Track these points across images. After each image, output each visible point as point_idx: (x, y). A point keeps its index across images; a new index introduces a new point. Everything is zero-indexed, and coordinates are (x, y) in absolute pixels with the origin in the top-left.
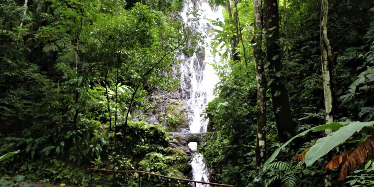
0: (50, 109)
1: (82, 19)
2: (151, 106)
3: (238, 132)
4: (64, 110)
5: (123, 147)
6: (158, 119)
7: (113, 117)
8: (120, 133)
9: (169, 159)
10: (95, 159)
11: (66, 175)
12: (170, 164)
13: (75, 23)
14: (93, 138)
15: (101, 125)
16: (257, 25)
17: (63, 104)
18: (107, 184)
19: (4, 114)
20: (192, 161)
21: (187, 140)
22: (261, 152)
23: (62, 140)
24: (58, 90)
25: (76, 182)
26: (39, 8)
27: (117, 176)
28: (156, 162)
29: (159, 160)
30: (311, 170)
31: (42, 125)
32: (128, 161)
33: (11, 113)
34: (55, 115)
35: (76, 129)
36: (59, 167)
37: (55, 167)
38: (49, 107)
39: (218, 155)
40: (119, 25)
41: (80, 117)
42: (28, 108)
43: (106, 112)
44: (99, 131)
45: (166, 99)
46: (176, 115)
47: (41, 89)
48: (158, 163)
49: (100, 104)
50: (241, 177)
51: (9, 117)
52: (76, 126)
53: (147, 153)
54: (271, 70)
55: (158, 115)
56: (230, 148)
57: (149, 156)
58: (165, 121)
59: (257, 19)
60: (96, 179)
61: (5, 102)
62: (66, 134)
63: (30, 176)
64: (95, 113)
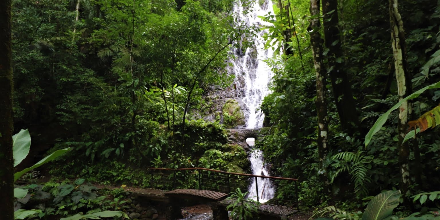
0: (108, 112)
1: (134, 20)
2: (208, 105)
3: (296, 125)
4: (122, 112)
5: (182, 145)
6: (215, 118)
7: (171, 117)
8: (178, 132)
9: (228, 156)
10: (155, 159)
11: (127, 176)
12: (229, 160)
13: (127, 25)
14: (153, 138)
15: (159, 125)
16: (313, 11)
17: (121, 107)
18: (167, 183)
19: (62, 120)
20: (250, 156)
21: (244, 136)
22: (323, 143)
23: (122, 142)
24: (115, 93)
25: (137, 183)
26: (91, 14)
27: (177, 174)
28: (215, 159)
29: (218, 156)
30: (382, 159)
31: (101, 128)
32: (187, 160)
33: (70, 118)
34: (113, 118)
35: (135, 131)
36: (120, 169)
37: (115, 169)
38: (107, 111)
39: (277, 149)
40: (172, 24)
41: (138, 119)
42: (86, 112)
43: (164, 112)
44: (158, 131)
45: (222, 98)
46: (232, 113)
47: (98, 94)
48: (217, 160)
49: (158, 105)
50: (303, 171)
51: (67, 122)
52: (134, 127)
53: (206, 150)
54: (331, 57)
55: (214, 114)
56: (288, 142)
57: (209, 153)
58: (222, 119)
59: (313, 4)
60: (156, 178)
61: (63, 107)
62: (125, 136)
63: (91, 179)
64: (153, 114)
